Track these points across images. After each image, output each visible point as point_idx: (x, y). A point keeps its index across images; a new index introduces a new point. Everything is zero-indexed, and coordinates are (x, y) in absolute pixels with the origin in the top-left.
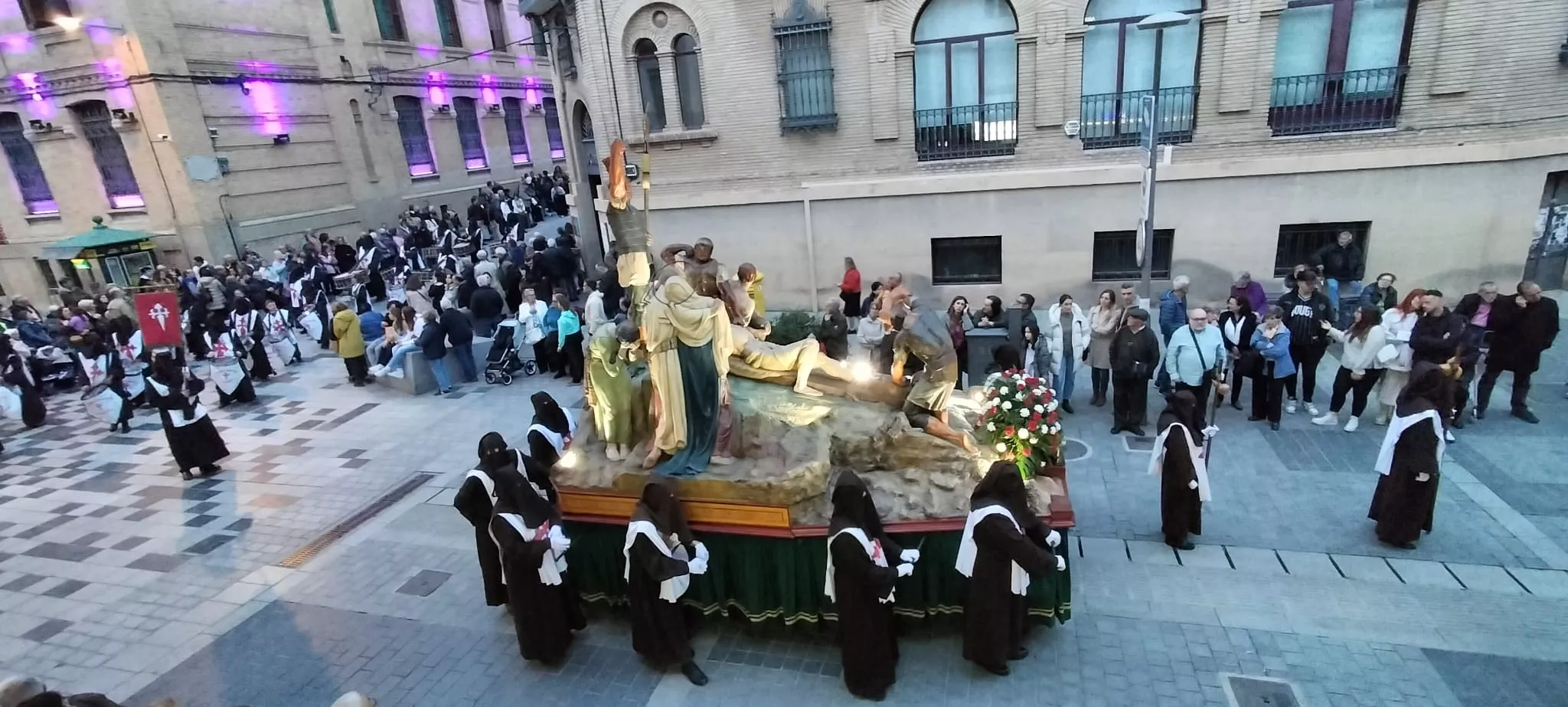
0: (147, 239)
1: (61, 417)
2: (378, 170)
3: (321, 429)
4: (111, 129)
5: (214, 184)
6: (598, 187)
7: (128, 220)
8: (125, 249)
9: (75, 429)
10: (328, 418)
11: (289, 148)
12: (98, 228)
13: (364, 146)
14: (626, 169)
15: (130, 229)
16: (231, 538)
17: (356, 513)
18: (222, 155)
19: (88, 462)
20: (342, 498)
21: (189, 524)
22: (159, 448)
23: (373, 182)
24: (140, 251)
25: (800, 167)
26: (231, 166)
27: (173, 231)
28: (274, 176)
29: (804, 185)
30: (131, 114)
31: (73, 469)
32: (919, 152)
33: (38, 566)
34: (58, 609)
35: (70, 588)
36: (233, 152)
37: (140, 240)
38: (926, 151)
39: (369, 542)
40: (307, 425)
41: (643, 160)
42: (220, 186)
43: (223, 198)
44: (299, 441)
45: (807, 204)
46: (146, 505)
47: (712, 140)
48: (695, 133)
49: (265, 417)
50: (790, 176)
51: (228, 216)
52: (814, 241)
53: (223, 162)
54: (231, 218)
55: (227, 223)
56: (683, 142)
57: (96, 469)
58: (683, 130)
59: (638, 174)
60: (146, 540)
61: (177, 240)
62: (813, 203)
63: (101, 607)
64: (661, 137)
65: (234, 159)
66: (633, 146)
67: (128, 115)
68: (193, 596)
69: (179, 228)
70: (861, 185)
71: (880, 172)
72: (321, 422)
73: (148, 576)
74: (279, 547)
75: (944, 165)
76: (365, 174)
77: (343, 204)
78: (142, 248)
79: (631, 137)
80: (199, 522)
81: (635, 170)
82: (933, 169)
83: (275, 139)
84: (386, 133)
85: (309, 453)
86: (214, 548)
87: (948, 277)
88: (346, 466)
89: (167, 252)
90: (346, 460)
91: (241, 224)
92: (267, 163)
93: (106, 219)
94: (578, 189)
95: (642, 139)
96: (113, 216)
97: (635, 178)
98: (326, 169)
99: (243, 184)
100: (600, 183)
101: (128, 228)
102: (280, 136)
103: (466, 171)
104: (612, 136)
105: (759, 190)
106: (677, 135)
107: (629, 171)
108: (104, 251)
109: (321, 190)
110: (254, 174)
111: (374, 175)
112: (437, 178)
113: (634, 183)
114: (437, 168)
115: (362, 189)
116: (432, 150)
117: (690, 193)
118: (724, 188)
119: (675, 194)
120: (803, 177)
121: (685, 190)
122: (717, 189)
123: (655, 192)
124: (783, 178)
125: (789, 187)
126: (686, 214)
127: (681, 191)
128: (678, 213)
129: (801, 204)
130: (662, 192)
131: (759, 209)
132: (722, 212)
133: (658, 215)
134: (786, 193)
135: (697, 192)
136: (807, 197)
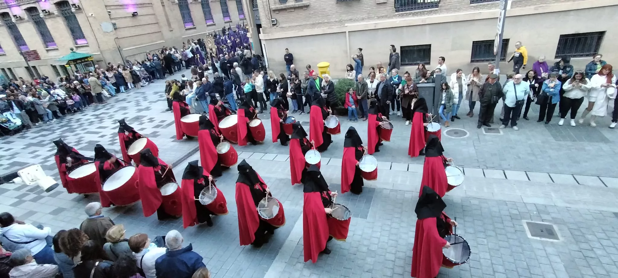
0: (90, 57)
2: (173, 26)
3: (163, 128)
4: (72, 12)
5: (112, 33)
6: (261, 29)
7: (82, 49)
8: (83, 60)
9: (75, 128)
10: (165, 124)
11: (139, 18)
12: (72, 53)
13: (166, 15)
14: (272, 21)
15: (84, 52)
18: (114, 21)
20: (174, 153)
23: (171, 31)
25: (344, 17)
26: (118, 26)
27: (99, 53)
28: (133, 29)
29: (346, 25)
30: (78, 6)
32: (396, 8)
36: (118, 20)
37: (88, 57)
38: (399, 8)
40: (157, 126)
41: (279, 17)
42: (114, 34)
43: (116, 39)
44: (155, 132)
45: (347, 33)
47: (307, 6)
48: (300, 4)
49: (141, 124)
50: (340, 21)
51: (119, 47)
52: (350, 49)
53: (114, 25)
55: (118, 49)
56: (295, 8)
57: (86, 143)
58: (295, 3)
59: (277, 23)
61: (101, 56)
62: (349, 32)
64: (286, 6)
65: (119, 23)
66: (274, 11)
67: (77, 7)
69: (101, 52)
70: (371, 24)
71: (379, 18)
72: (161, 125)
75: (406, 14)
76: (168, 27)
77: (160, 40)
78: (89, 60)
79: (273, 7)
81: (275, 21)
82: (402, 15)
83: (132, 14)
84: (174, 9)
85: (159, 137)
87: (407, 63)
88: (173, 141)
89: (97, 61)
91: (124, 49)
92: (130, 24)
93: (75, 49)
94: (252, 30)
95: (277, 7)
96: (77, 47)
97: (276, 24)
98: (153, 26)
99: (122, 33)
100: (261, 27)
101: (82, 52)
102: (134, 13)
103: (206, 25)
104: (265, 6)
105: (327, 28)
106: (292, 5)
107: (273, 21)
108: (75, 61)
109: (151, 35)
110: (126, 29)
111: (171, 28)
112: (195, 28)
113: (275, 27)
114: (195, 24)
115: (167, 34)
116: (192, 17)
117: (299, 30)
118: (312, 27)
119: (292, 31)
120: (346, 21)
121: (296, 29)
122: (310, 28)
123: (284, 30)
124: (337, 22)
125: (340, 26)
126: (297, 39)
127: (294, 29)
128: (294, 39)
129: (344, 34)
130: (286, 30)
131: (327, 36)
132: (311, 38)
133: (285, 40)
134: (338, 29)
135: (301, 30)
136: (347, 30)
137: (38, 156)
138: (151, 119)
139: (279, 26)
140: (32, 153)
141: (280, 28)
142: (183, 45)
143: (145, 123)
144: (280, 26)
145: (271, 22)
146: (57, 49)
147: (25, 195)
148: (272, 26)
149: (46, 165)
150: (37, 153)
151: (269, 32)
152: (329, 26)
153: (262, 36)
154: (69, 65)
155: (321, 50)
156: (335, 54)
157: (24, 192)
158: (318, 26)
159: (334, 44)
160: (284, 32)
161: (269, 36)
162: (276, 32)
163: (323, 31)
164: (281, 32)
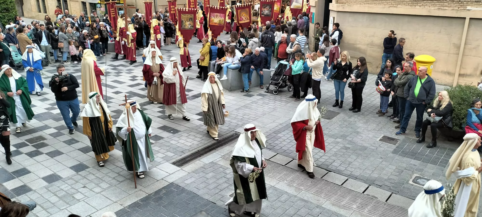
17: (206, 146)
20: (198, 136)
24: (120, 3)
34: (84, 158)
39: (213, 163)
45: (467, 21)
62: (471, 20)
73: (118, 153)
74: (173, 154)
88: (199, 120)
89: (129, 5)
90: (200, 117)
105: (436, 8)
117: (390, 5)
118: (412, 4)
119: (380, 5)
120: (469, 3)
121: (387, 3)
122: (408, 4)
123: (368, 3)
124: (454, 2)
125: (457, 8)
126: (384, 17)
127: (384, 3)
128: (379, 16)
129: (463, 20)
130: (372, 3)
131: (432, 19)
132: (406, 19)
133: (366, 16)
134: (454, 12)
135: (394, 5)
136: (468, 16)
147: (23, 145)
149: (52, 113)
151: (345, 2)
152: (439, 5)
153: (333, 6)
154: (100, 4)
155: (417, 37)
156: (438, 46)
157: (24, 141)
158: (423, 3)
159: (440, 32)
160: (368, 4)
161: (343, 7)
162: (356, 4)
163: (429, 11)
164: (364, 4)
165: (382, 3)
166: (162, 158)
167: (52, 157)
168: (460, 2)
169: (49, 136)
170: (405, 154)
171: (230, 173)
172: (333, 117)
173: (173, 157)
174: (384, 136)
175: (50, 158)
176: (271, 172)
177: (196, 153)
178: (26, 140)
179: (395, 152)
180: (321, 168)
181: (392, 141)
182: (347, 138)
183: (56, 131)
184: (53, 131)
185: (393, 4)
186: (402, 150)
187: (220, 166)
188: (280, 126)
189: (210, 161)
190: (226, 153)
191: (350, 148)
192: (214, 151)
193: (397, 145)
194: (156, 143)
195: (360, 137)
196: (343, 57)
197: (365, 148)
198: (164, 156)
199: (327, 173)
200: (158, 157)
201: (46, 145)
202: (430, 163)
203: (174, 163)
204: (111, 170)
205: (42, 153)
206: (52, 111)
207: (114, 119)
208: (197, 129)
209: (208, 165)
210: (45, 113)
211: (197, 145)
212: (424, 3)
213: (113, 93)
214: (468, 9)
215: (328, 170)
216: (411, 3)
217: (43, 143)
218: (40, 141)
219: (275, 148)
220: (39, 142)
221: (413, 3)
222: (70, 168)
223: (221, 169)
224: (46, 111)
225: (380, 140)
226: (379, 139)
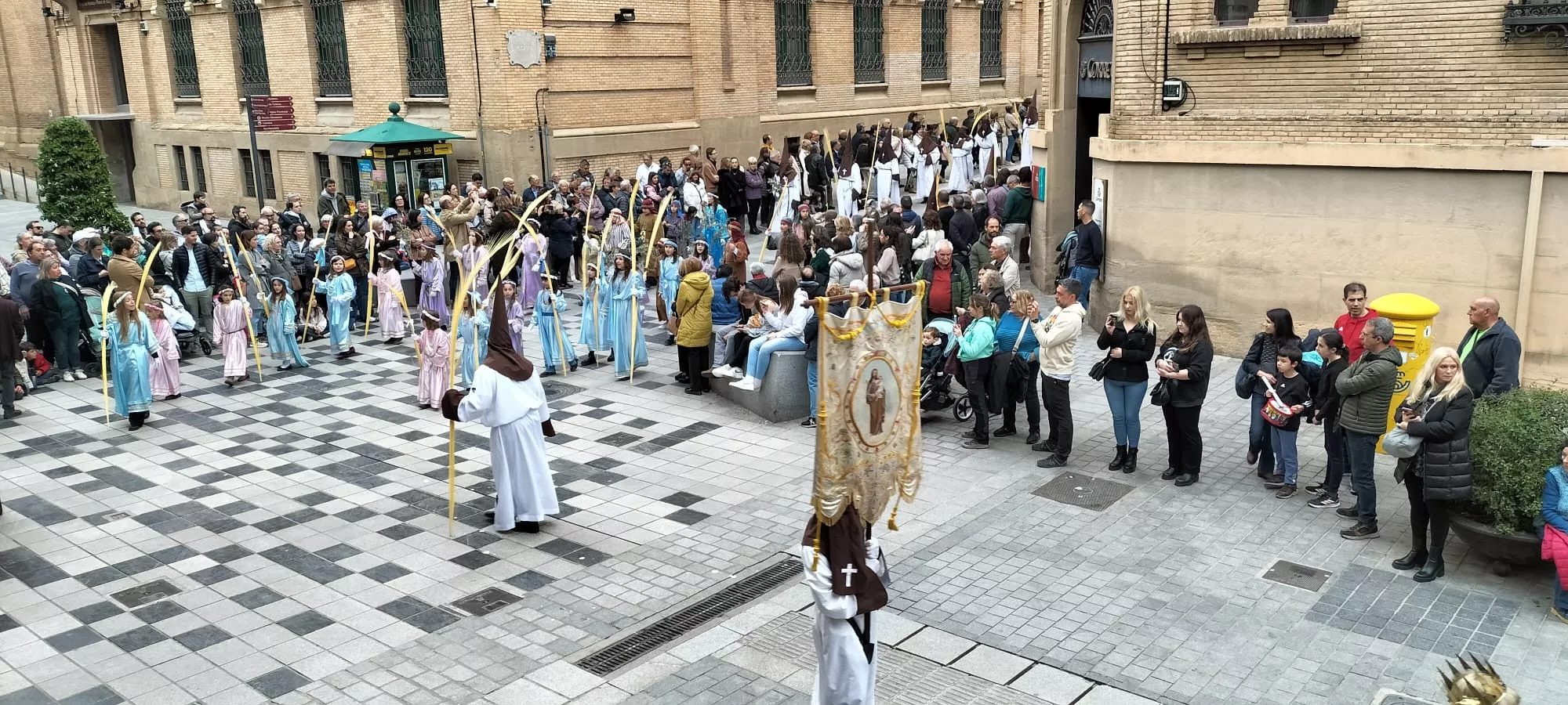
0: (443, 141)
1: (316, 367)
2: (737, 73)
3: (638, 449)
5: (534, 71)
6: (1103, 118)
7: (424, 114)
8: (417, 151)
9: (329, 386)
10: (648, 434)
11: (633, 30)
12: (395, 120)
13: (726, 36)
14: (1165, 88)
15: (426, 124)
16: (514, 599)
17: (692, 602)
18: (550, 32)
19: (344, 437)
20: (667, 570)
21: (460, 560)
22: (427, 435)
23: (727, 91)
24: (432, 156)
25: (1529, 104)
26: (559, 49)
27: (473, 134)
28: (605, 68)
29: (1538, 140)
31: (326, 443)
33: (278, 576)
34: (294, 651)
35: (308, 623)
36: (565, 30)
37: (436, 142)
39: (711, 662)
40: (618, 439)
41: (1199, 75)
42: (540, 75)
43: (541, 93)
44: (605, 463)
45: (1537, 182)
46: (406, 519)
47: (1348, 42)
48: (1314, 28)
50: (1508, 121)
51: (542, 121)
53: (550, 43)
54: (546, 122)
55: (540, 129)
56: (1286, 45)
57: (351, 450)
58: (1290, 21)
59: (1184, 98)
60: (403, 572)
61: (477, 145)
62: (1549, 177)
63: (346, 665)
64: (1244, 33)
65: (567, 41)
66: (1185, 48)
68: (462, 684)
69: (482, 130)
72: (636, 438)
73: (405, 632)
74: (581, 634)
76: (719, 76)
77: (682, 118)
78: (437, 152)
79: (1183, 31)
80: (473, 561)
81: (1180, 91)
83: (616, 16)
84: (757, 18)
85: (619, 485)
86: (492, 608)
88: (673, 517)
89: (459, 161)
90: (674, 509)
91: (556, 133)
92: (601, 49)
93: (403, 107)
94: (1055, 121)
95: (1203, 35)
96: (410, 106)
97: (1178, 104)
98: (673, 66)
99: (568, 76)
100: (1108, 111)
101: (424, 123)
102: (624, 11)
103: (854, 86)
104: (1149, 27)
105: (1433, 143)
106: (1277, 30)
107: (1166, 91)
108: (393, 152)
109: (659, 95)
110: (581, 64)
111: (730, 79)
112: (812, 93)
113: (1174, 114)
114: (814, 79)
115: (712, 100)
116: (812, 51)
117: (1283, 138)
118: (1355, 134)
119: (1251, 138)
120: (1539, 125)
121: (1272, 133)
122: (1340, 134)
123: (1211, 133)
124: (1491, 124)
125: (1501, 143)
126: (1265, 176)
127: (1264, 133)
128: (1251, 175)
129: (1524, 178)
130: (1225, 133)
131: (1421, 180)
132: (1339, 179)
133: (1208, 175)
134: (1492, 153)
135: (1297, 139)
136: (1539, 165)
137: (189, 463)
138: (598, 403)
139: (1192, 115)
140: (173, 447)
141: (1196, 119)
142: (762, 145)
143: (573, 415)
144: (1197, 113)
145: (1160, 91)
146: (350, 104)
147: (104, 611)
148: (1158, 108)
149: (202, 506)
150: (186, 452)
151: (1140, 133)
152: (1440, 135)
153: (1100, 147)
154: (371, 159)
155: (1379, 238)
156: (1448, 266)
157: (108, 598)
158: (1388, 130)
159: (1451, 220)
160: (1211, 138)
161: (1132, 148)
162: (1174, 137)
163: (1411, 155)
164: (1199, 138)
165: (1256, 133)
166: (547, 646)
167: (193, 650)
168: (1508, 124)
169: (189, 579)
170: (1349, 621)
171: (765, 693)
172: (1111, 503)
173: (582, 643)
174: (1280, 563)
175: (187, 651)
176: (901, 688)
177: (658, 626)
178: (115, 596)
179: (1316, 614)
180: (1070, 672)
181: (1305, 579)
182: (1158, 570)
183: (212, 563)
184: (204, 563)
185: (1291, 134)
186: (1339, 608)
187: (735, 670)
188: (936, 535)
189: (701, 656)
190: (757, 625)
191: (1166, 604)
192: (716, 619)
193: (1323, 590)
194: (528, 596)
195: (1200, 567)
196: (1128, 306)
197: (1217, 604)
198: (554, 638)
199: (1091, 688)
200: (532, 643)
201: (176, 610)
202: (1434, 651)
203: (584, 664)
204: (379, 688)
205: (162, 637)
206: (206, 501)
207: (400, 522)
208: (662, 550)
209: (695, 666)
210: (181, 507)
211: (663, 600)
212: (1394, 129)
213: (400, 436)
214: (1534, 143)
215: (1091, 680)
216: (1349, 129)
217: (168, 604)
218: (160, 597)
219: (917, 606)
220: (156, 602)
221: (1357, 129)
222: (250, 683)
223: (738, 681)
224: (186, 500)
225: (1268, 576)
226: (1264, 571)
